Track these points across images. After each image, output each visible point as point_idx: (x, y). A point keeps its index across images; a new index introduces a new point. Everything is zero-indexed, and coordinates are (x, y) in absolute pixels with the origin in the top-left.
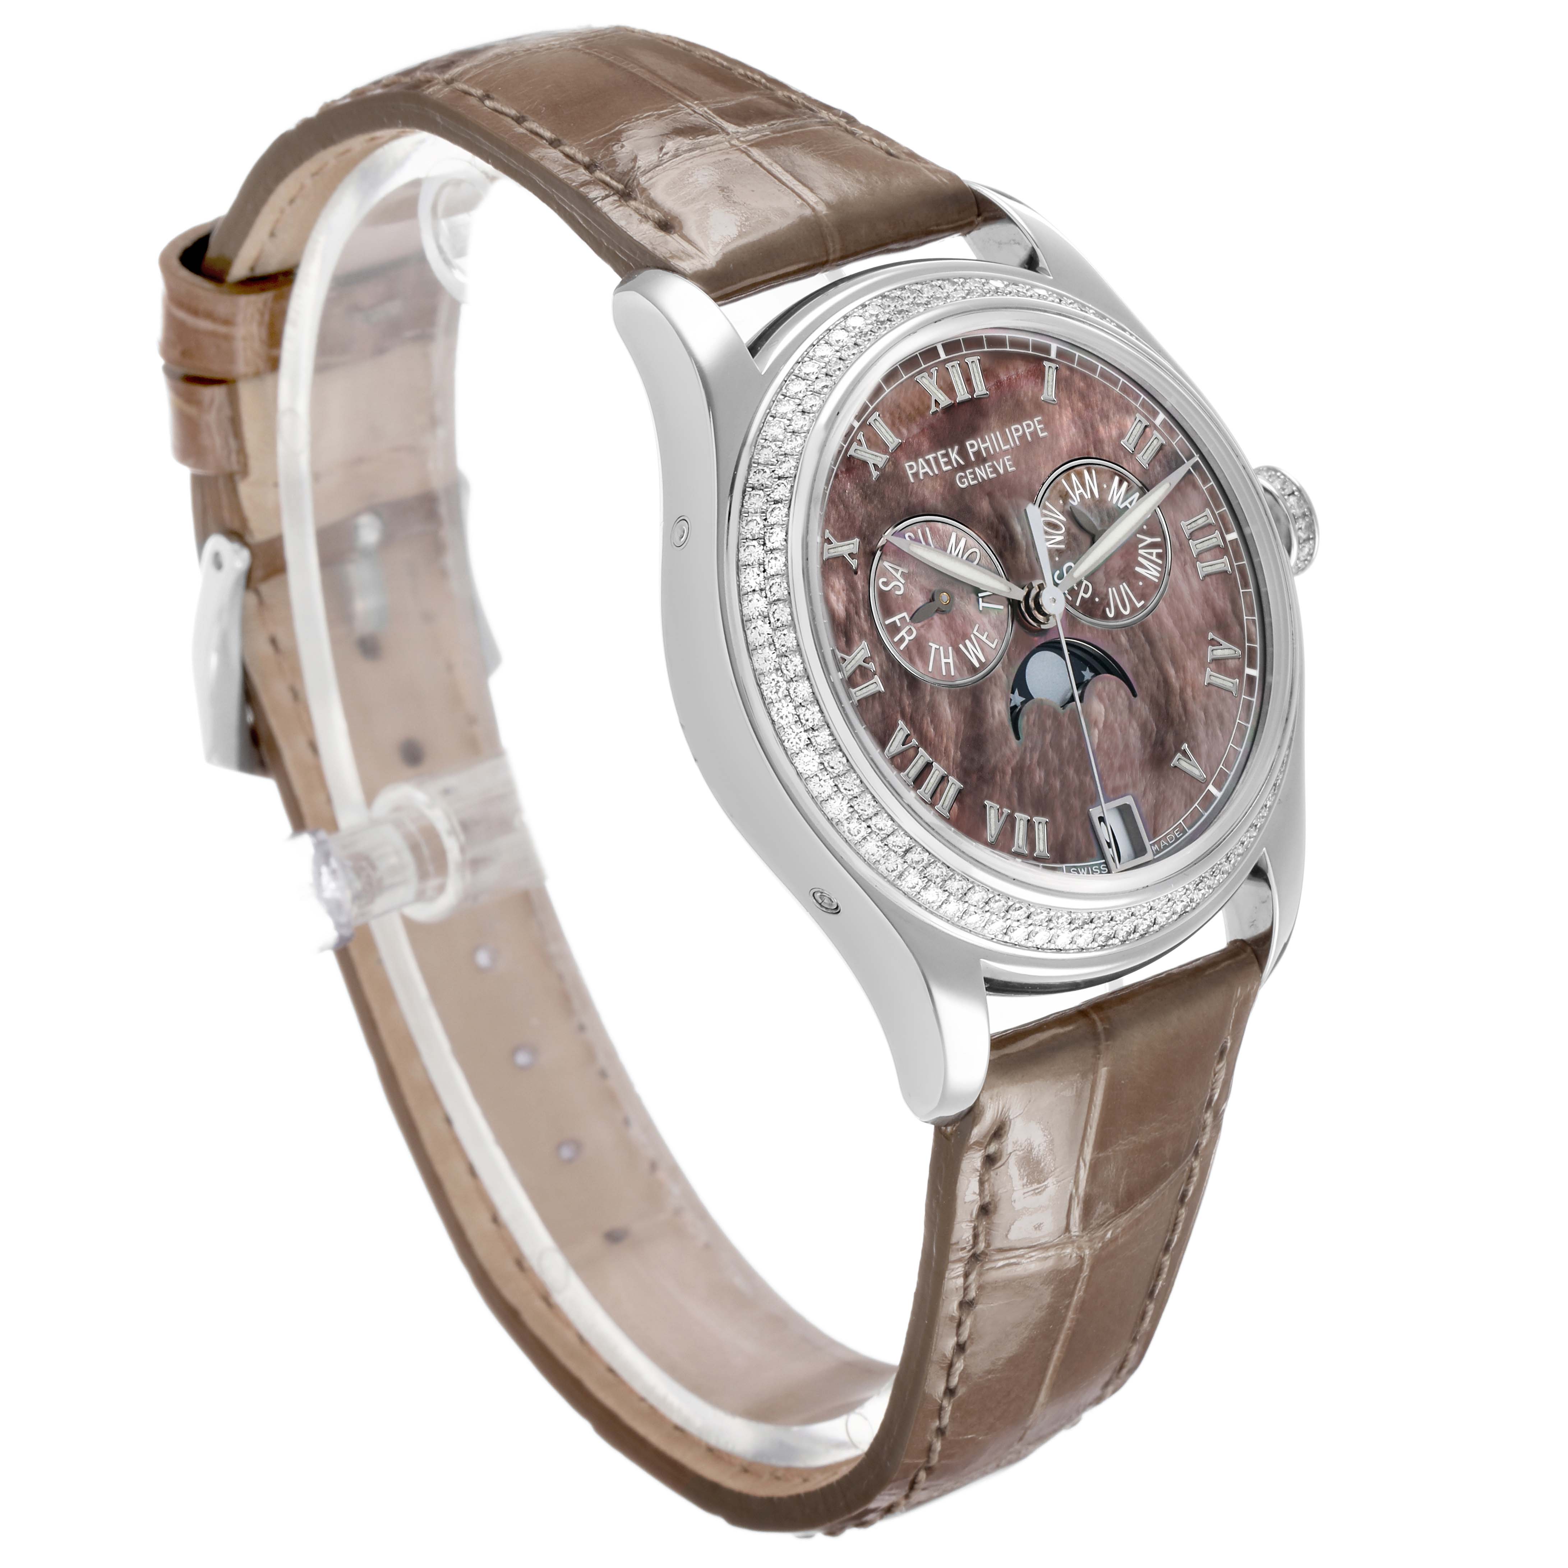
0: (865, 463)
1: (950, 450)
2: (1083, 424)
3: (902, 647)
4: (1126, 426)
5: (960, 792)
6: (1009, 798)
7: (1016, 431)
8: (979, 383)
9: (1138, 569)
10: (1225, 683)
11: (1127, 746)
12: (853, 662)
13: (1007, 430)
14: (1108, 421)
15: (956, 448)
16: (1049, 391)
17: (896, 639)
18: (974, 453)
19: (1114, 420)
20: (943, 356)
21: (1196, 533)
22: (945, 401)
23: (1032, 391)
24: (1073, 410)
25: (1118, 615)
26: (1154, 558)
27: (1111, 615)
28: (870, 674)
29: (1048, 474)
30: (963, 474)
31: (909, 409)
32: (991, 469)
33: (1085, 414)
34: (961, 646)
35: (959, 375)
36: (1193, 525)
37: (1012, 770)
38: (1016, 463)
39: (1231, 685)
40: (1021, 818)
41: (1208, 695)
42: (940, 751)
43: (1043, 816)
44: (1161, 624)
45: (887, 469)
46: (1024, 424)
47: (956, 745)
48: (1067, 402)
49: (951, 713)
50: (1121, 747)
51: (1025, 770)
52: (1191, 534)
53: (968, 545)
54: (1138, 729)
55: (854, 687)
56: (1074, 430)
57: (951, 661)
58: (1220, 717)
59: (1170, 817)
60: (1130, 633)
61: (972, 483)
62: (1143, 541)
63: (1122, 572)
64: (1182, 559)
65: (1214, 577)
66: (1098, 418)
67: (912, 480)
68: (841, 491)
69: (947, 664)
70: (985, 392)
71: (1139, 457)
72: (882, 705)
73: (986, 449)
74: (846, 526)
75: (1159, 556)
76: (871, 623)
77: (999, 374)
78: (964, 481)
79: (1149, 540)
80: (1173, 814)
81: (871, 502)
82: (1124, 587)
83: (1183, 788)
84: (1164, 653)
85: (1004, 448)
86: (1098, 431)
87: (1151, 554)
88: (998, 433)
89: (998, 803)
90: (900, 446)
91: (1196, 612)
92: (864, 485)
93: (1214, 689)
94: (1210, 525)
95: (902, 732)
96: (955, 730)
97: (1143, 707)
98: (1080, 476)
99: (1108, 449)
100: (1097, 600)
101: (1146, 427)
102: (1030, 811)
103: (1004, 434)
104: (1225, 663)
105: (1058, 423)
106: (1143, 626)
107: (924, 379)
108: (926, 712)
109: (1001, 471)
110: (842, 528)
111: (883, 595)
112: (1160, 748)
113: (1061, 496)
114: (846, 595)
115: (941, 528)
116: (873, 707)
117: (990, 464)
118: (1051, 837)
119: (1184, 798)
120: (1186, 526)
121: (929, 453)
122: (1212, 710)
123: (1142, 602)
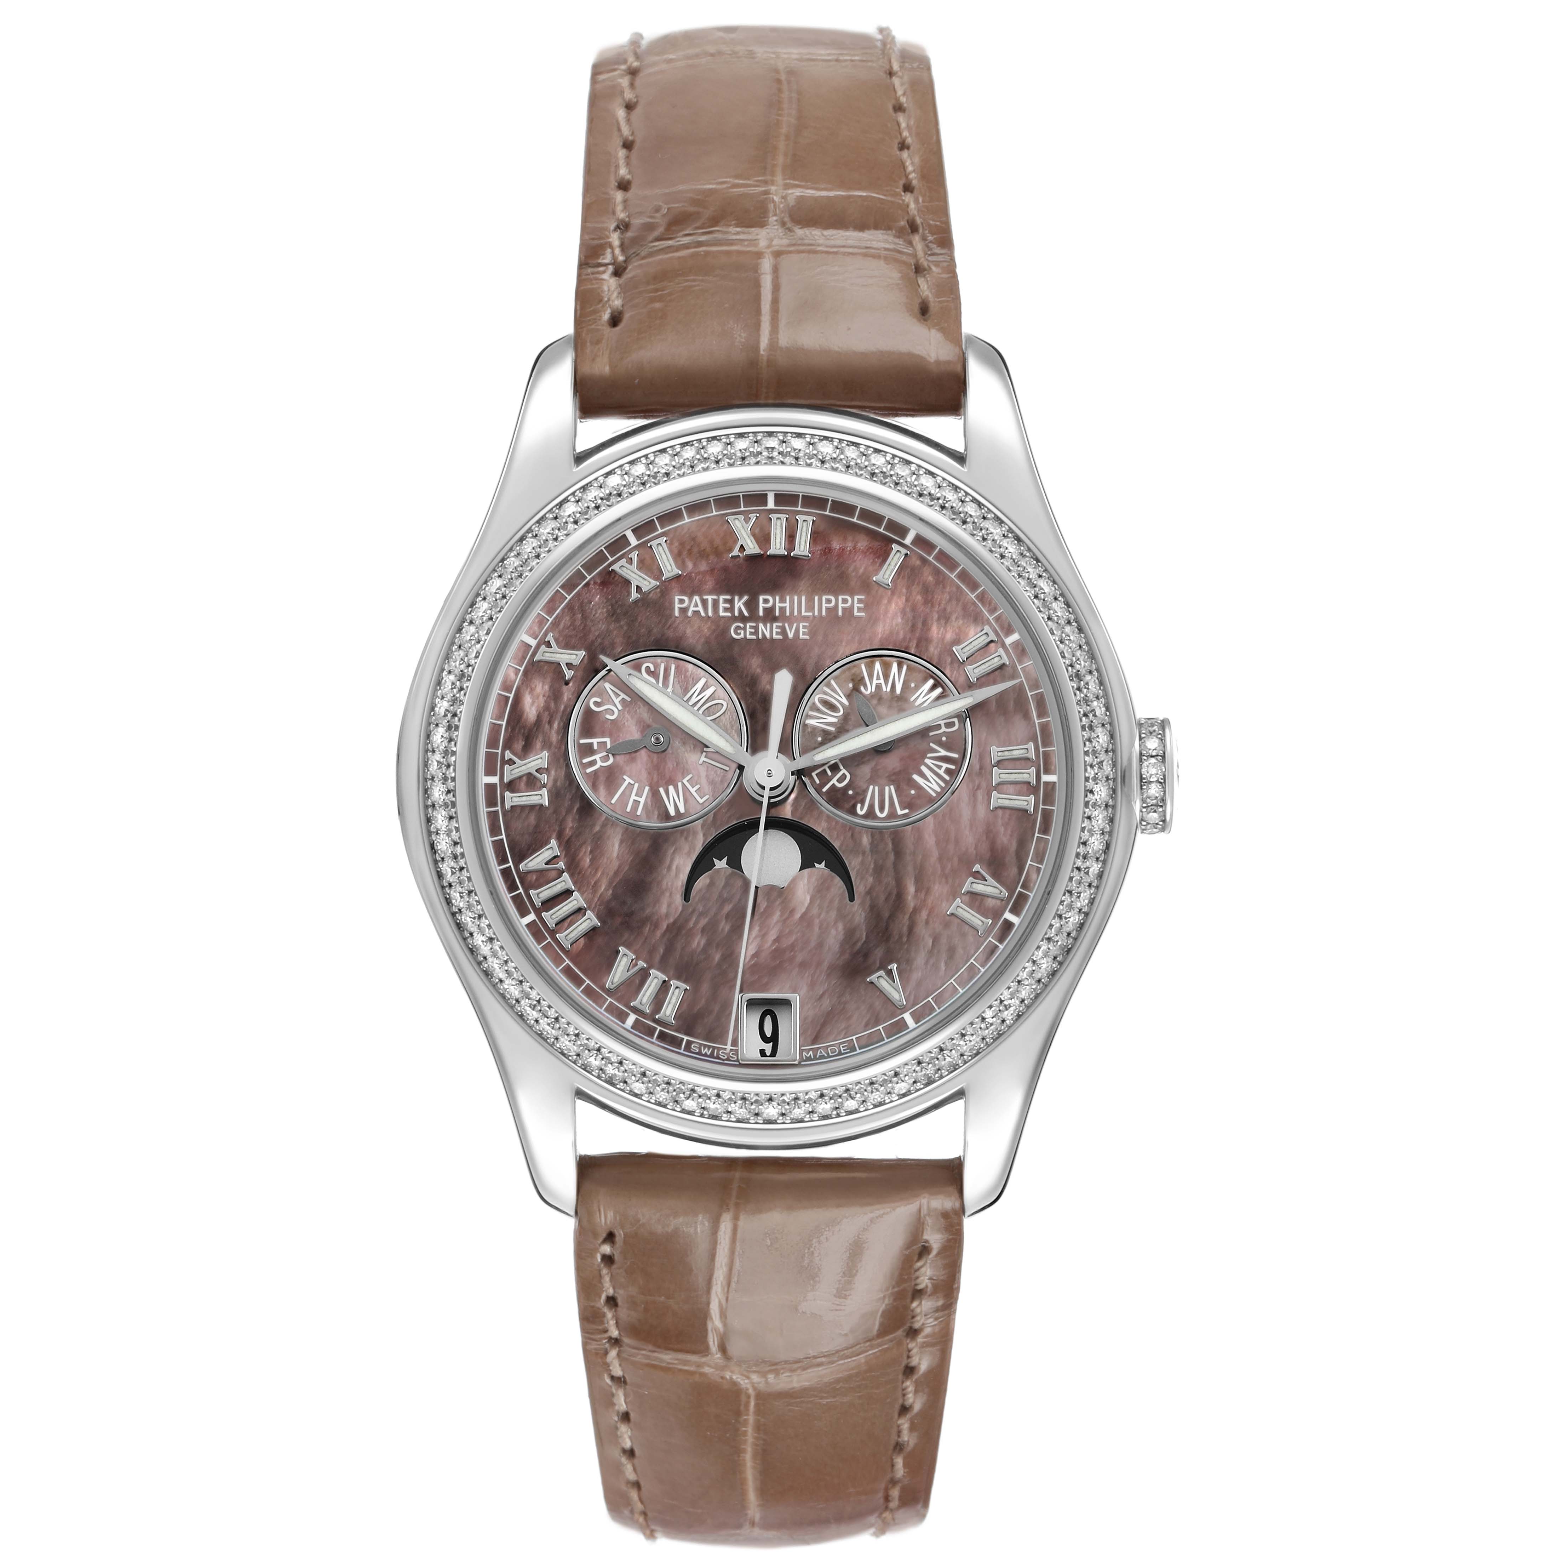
0: (628, 583)
1: (736, 598)
2: (914, 617)
3: (589, 770)
4: (967, 634)
5: (594, 929)
6: (651, 952)
7: (827, 602)
8: (803, 543)
9: (916, 777)
10: (973, 919)
11: (820, 945)
12: (524, 768)
13: (816, 598)
14: (946, 623)
15: (746, 598)
16: (887, 574)
17: (585, 761)
18: (765, 609)
19: (955, 624)
20: (771, 505)
21: (1006, 763)
22: (752, 548)
23: (865, 569)
24: (907, 600)
25: (870, 814)
26: (941, 772)
27: (860, 812)
28: (538, 784)
29: (848, 653)
30: (742, 625)
31: (705, 545)
32: (779, 630)
33: (920, 608)
34: (661, 790)
35: (781, 531)
36: (1006, 753)
37: (667, 927)
38: (812, 632)
39: (980, 923)
40: (657, 976)
41: (947, 925)
42: (589, 883)
43: (685, 982)
44: (919, 838)
45: (651, 595)
46: (840, 598)
47: (610, 882)
48: (904, 590)
49: (619, 850)
50: (813, 944)
51: (684, 932)
52: (999, 762)
53: (716, 695)
54: (842, 933)
55: (512, 791)
56: (899, 620)
57: (642, 800)
58: (952, 951)
59: (842, 1030)
60: (877, 837)
61: (748, 637)
62: (936, 751)
63: (894, 774)
64: (977, 783)
65: (1008, 812)
66: (936, 616)
67: (677, 614)
68: (586, 601)
69: (636, 803)
70: (807, 553)
71: (969, 669)
72: (539, 819)
73: (782, 610)
74: (576, 636)
75: (948, 771)
76: (562, 737)
77: (832, 541)
78: (740, 633)
79: (943, 753)
80: (847, 1028)
81: (617, 620)
82: (890, 790)
83: (871, 1006)
84: (910, 868)
85: (804, 614)
86: (929, 629)
87: (940, 767)
88: (803, 598)
89: (635, 953)
90: (678, 577)
91: (969, 840)
92: (616, 602)
93: (956, 921)
94: (1028, 759)
95: (550, 852)
96: (616, 868)
97: (858, 912)
98: (886, 668)
99: (933, 650)
100: (850, 792)
101: (992, 641)
102: (671, 973)
103: (810, 602)
104: (982, 900)
105: (883, 608)
106: (896, 836)
107: (737, 521)
108: (589, 841)
109: (791, 635)
110: (571, 637)
111: (589, 715)
112: (861, 959)
113: (853, 680)
114: (546, 701)
115: (690, 670)
116: (527, 817)
117: (780, 624)
118: (685, 1005)
119: (868, 1016)
120: (996, 752)
121: (710, 593)
122: (944, 940)
123: (907, 811)
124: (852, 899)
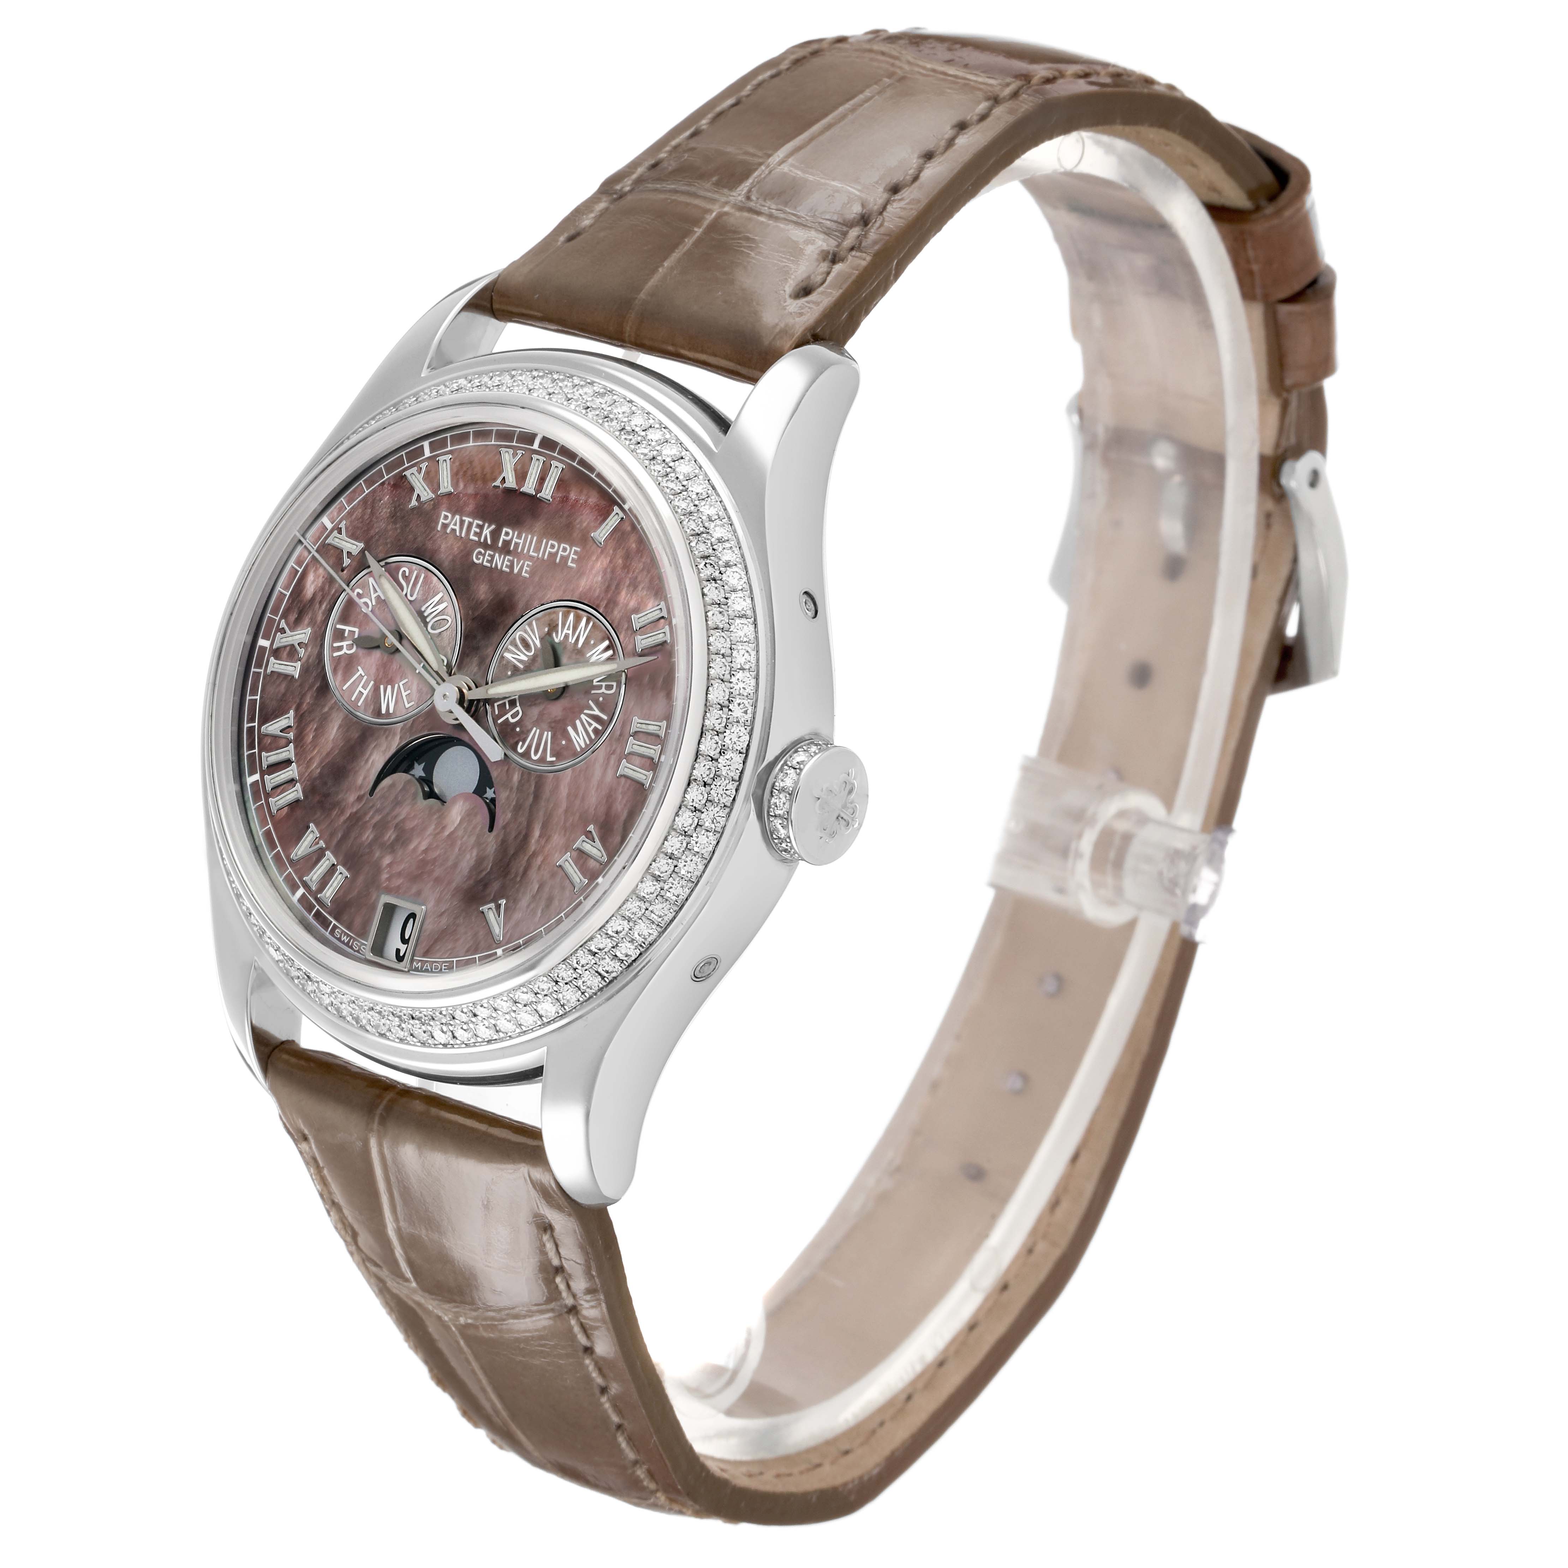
0: (412, 489)
1: (486, 525)
2: (611, 579)
3: (335, 654)
4: (646, 605)
5: (297, 801)
6: (332, 835)
7: (551, 547)
8: (549, 487)
9: (570, 729)
10: (575, 875)
11: (455, 865)
12: (290, 638)
13: (545, 541)
14: (633, 591)
15: (493, 527)
16: (602, 533)
17: (335, 645)
18: (504, 541)
19: (640, 593)
20: (536, 446)
21: (641, 735)
22: (511, 483)
23: (588, 523)
24: (611, 562)
25: (526, 755)
26: (590, 730)
27: (520, 750)
28: (296, 657)
29: (552, 599)
30: (483, 551)
31: (478, 470)
32: (509, 564)
33: (619, 571)
34: (382, 687)
35: (537, 470)
36: (644, 726)
37: (350, 815)
38: (532, 573)
39: (578, 881)
40: (329, 858)
41: (553, 875)
42: (306, 758)
43: (348, 870)
44: (556, 787)
45: (426, 506)
46: (562, 545)
47: (321, 762)
48: (611, 552)
49: (336, 734)
50: (450, 863)
51: (360, 823)
52: (636, 732)
53: (446, 610)
54: (474, 860)
55: (276, 658)
56: (600, 578)
57: (365, 692)
58: (550, 900)
59: (448, 950)
60: (525, 776)
61: (485, 563)
62: (592, 709)
63: (555, 722)
64: (614, 748)
65: (629, 782)
66: (628, 582)
67: (439, 528)
68: (378, 498)
69: (361, 693)
70: (549, 497)
71: (639, 638)
72: (287, 689)
73: (517, 544)
74: (362, 528)
75: (596, 731)
76: (326, 618)
77: (571, 491)
78: (481, 558)
79: (597, 712)
80: (453, 949)
81: (395, 523)
82: (548, 735)
83: (476, 935)
84: (541, 813)
85: (531, 553)
86: (619, 593)
87: (590, 725)
88: (535, 538)
89: (320, 832)
90: (450, 494)
91: (593, 799)
92: (399, 506)
93: (561, 872)
94: (658, 736)
95: (287, 720)
96: (329, 750)
97: (491, 844)
98: (578, 620)
99: (617, 614)
100: (518, 729)
101: (663, 617)
102: (341, 858)
103: (539, 542)
104: (586, 859)
105: (591, 563)
106: (541, 779)
107: (507, 454)
108: (317, 719)
109: (516, 571)
110: (358, 528)
111: (350, 603)
112: (481, 888)
113: (549, 625)
114: (323, 582)
115: (434, 582)
116: (280, 685)
117: (511, 558)
118: (342, 891)
119: (471, 943)
120: (637, 723)
121: (468, 516)
122: (547, 889)
123: (554, 759)
124: (491, 829)
